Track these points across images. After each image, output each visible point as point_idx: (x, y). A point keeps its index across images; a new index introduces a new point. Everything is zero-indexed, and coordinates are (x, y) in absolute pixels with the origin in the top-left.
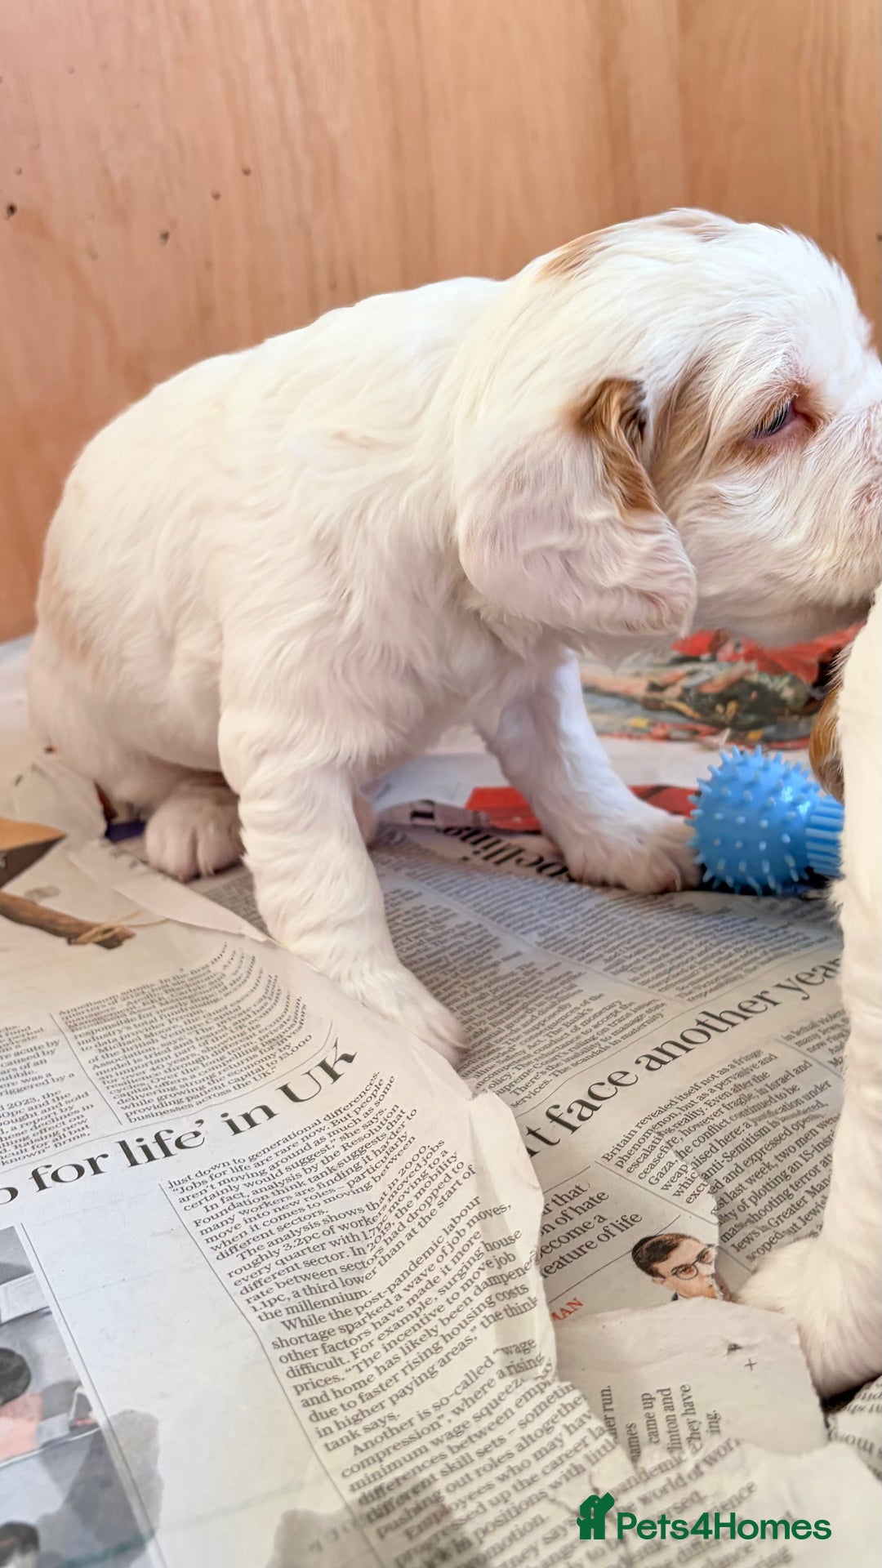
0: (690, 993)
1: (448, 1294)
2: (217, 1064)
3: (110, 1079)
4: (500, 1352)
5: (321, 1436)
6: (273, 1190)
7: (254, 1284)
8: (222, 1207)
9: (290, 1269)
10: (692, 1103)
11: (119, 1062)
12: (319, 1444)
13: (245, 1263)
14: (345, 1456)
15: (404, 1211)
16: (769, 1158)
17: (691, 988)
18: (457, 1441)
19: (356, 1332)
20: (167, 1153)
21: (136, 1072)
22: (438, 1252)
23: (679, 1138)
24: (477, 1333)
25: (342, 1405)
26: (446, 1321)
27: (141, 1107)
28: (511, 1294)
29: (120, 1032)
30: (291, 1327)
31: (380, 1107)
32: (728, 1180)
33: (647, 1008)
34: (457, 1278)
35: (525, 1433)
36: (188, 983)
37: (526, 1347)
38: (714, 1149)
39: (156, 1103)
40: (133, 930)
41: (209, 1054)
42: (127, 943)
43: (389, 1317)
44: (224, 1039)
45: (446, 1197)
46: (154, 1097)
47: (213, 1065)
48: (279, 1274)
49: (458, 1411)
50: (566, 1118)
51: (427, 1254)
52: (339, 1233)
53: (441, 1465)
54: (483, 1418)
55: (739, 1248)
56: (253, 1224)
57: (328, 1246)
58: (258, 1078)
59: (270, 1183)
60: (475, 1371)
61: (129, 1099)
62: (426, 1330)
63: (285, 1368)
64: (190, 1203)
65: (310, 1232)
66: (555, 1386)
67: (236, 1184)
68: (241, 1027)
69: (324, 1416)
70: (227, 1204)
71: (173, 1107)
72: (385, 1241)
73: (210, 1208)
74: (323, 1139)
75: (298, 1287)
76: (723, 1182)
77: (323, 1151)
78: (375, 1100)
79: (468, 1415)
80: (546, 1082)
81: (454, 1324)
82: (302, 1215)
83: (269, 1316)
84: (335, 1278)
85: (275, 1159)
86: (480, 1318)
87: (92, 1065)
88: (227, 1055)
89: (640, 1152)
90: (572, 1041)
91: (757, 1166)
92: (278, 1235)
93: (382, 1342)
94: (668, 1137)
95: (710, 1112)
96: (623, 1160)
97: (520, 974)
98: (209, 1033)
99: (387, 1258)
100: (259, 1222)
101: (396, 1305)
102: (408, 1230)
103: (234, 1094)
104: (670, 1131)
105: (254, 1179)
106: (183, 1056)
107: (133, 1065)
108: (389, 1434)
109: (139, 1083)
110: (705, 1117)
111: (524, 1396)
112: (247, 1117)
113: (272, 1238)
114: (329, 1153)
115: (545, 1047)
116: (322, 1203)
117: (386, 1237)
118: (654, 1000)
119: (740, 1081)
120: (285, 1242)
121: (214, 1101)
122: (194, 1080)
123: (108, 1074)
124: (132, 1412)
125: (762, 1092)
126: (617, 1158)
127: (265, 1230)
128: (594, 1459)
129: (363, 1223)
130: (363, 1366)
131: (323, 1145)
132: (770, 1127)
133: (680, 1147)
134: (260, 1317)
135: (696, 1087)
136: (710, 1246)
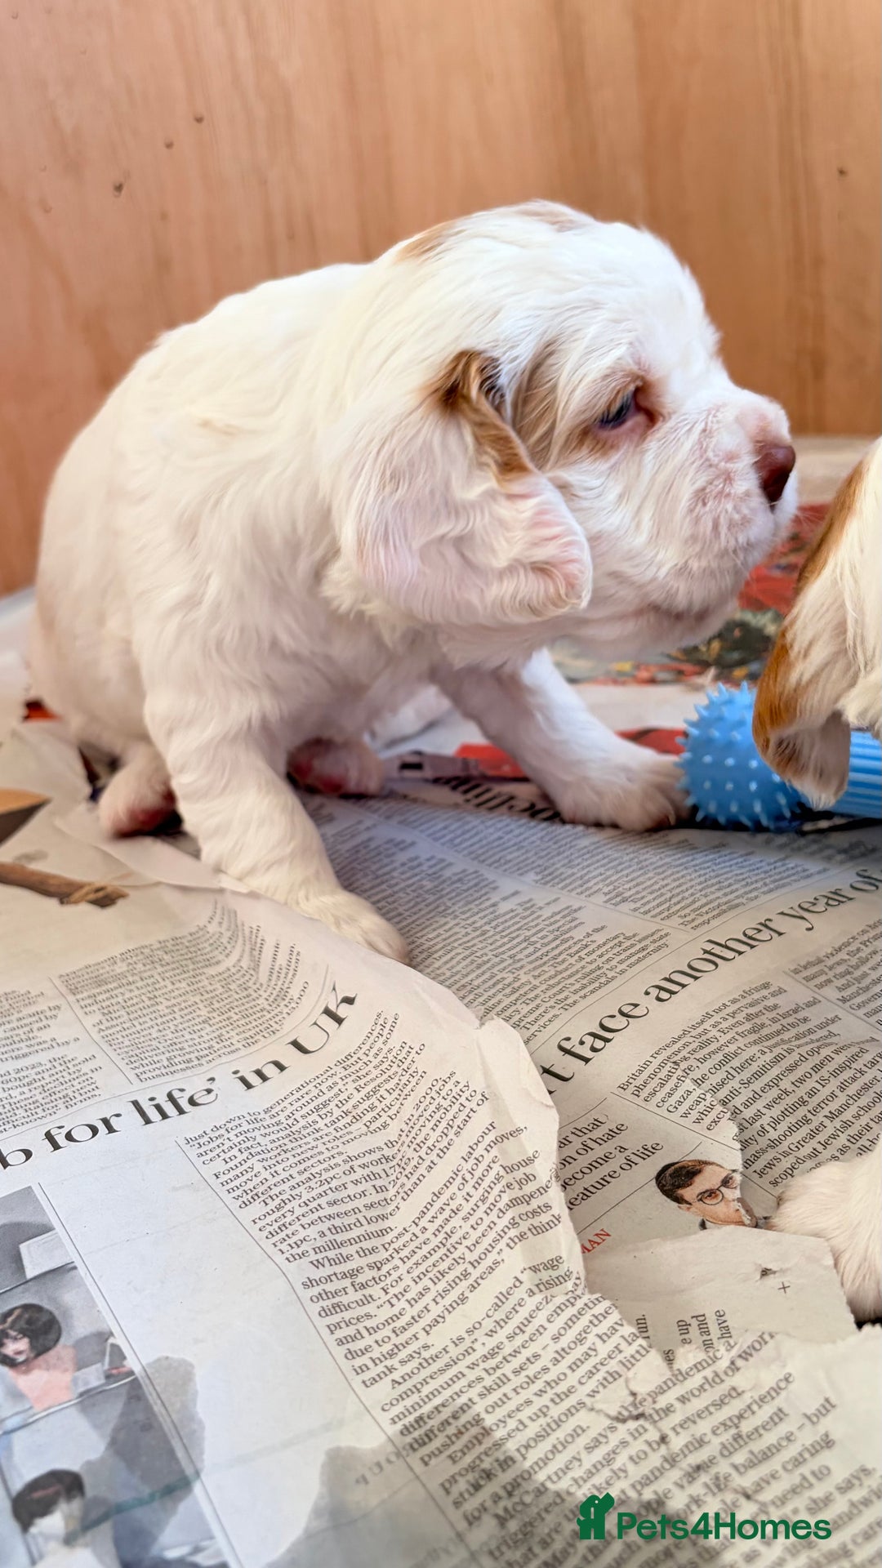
0: (693, 920)
1: (472, 1221)
2: (224, 1023)
3: (116, 1041)
4: (528, 1271)
5: (358, 1374)
6: (291, 1138)
7: (279, 1228)
8: (240, 1157)
9: (314, 1210)
10: (706, 1031)
11: (124, 1025)
12: (357, 1381)
13: (268, 1209)
14: (384, 1390)
15: (422, 1145)
16: (785, 1084)
17: (693, 916)
18: (492, 1363)
19: (385, 1269)
20: (181, 1111)
21: (142, 1034)
22: (459, 1180)
23: (695, 1066)
24: (504, 1255)
25: (377, 1342)
26: (472, 1248)
27: (150, 1067)
28: (534, 1213)
29: (122, 994)
30: (320, 1266)
31: (389, 1046)
32: (746, 1106)
33: (651, 939)
34: (480, 1203)
35: (558, 1347)
36: (187, 944)
37: (553, 1264)
38: (730, 1076)
39: (166, 1063)
40: (126, 891)
41: (215, 1014)
42: (120, 903)
43: (416, 1250)
44: (230, 1000)
45: (462, 1126)
46: (163, 1057)
47: (220, 1025)
48: (303, 1216)
49: (491, 1333)
50: (579, 1050)
51: (448, 1184)
52: (360, 1172)
53: (478, 1388)
54: (517, 1337)
55: (761, 1174)
56: (272, 1171)
57: (350, 1185)
58: (266, 1035)
59: (287, 1132)
60: (505, 1294)
61: (139, 1062)
62: (454, 1259)
63: (316, 1308)
64: (208, 1157)
65: (331, 1173)
66: (586, 1299)
67: (253, 1135)
68: (246, 989)
69: (360, 1354)
70: (246, 1154)
71: (183, 1066)
72: (406, 1176)
73: (228, 1160)
74: (336, 1084)
75: (324, 1227)
76: (742, 1108)
77: (337, 1095)
78: (382, 1040)
79: (501, 1336)
80: (555, 1016)
81: (480, 1249)
82: (321, 1158)
83: (297, 1257)
84: (359, 1216)
85: (290, 1109)
86: (506, 1240)
87: (96, 1029)
88: (233, 1015)
89: (657, 1080)
90: (577, 972)
91: (775, 1092)
92: (298, 1179)
93: (411, 1275)
94: (684, 1065)
95: (723, 1039)
96: (639, 1089)
97: (520, 910)
98: (213, 994)
99: (409, 1192)
100: (279, 1168)
101: (422, 1238)
102: (427, 1163)
103: (243, 1052)
104: (685, 1059)
105: (271, 1130)
106: (190, 1017)
107: (139, 1027)
108: (425, 1364)
109: (146, 1044)
110: (719, 1045)
111: (555, 1311)
112: (259, 1073)
113: (293, 1182)
114: (342, 1097)
115: (551, 978)
116: (341, 1145)
117: (407, 1172)
118: (658, 930)
119: (752, 1010)
120: (307, 1185)
121: (224, 1059)
122: (202, 1039)
123: (114, 1037)
124: (167, 1358)
125: (774, 1021)
126: (634, 1087)
127: (284, 1175)
128: (628, 1364)
129: (383, 1161)
130: (394, 1301)
131: (336, 1090)
132: (785, 1053)
133: (697, 1074)
134: (287, 1259)
135: (708, 1016)
136: (734, 1171)
